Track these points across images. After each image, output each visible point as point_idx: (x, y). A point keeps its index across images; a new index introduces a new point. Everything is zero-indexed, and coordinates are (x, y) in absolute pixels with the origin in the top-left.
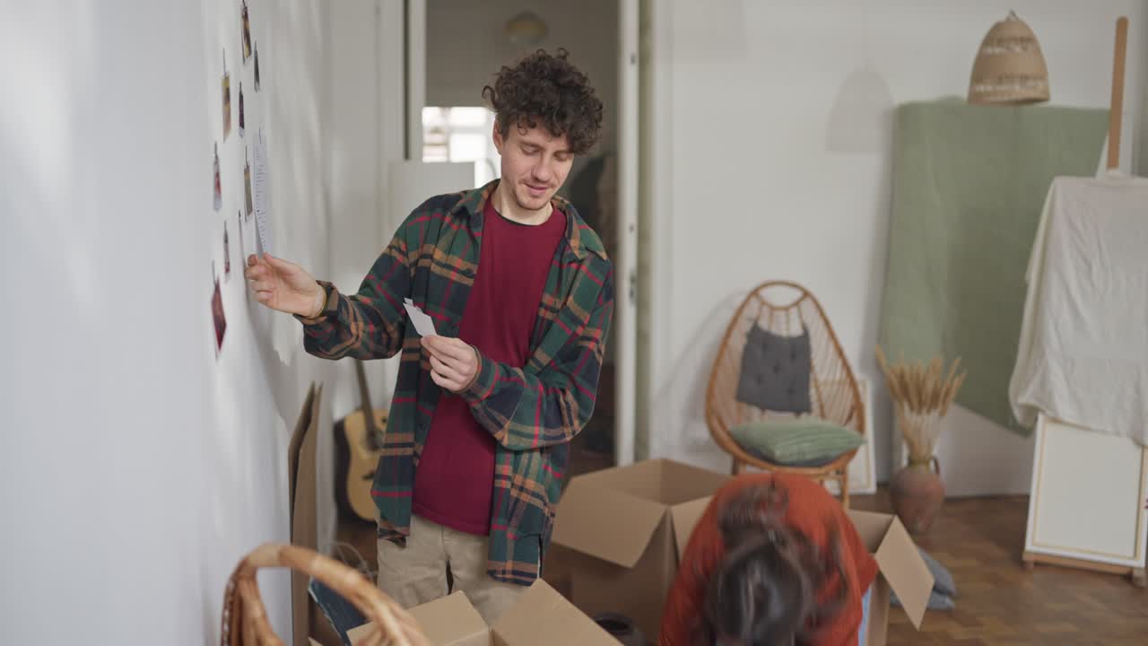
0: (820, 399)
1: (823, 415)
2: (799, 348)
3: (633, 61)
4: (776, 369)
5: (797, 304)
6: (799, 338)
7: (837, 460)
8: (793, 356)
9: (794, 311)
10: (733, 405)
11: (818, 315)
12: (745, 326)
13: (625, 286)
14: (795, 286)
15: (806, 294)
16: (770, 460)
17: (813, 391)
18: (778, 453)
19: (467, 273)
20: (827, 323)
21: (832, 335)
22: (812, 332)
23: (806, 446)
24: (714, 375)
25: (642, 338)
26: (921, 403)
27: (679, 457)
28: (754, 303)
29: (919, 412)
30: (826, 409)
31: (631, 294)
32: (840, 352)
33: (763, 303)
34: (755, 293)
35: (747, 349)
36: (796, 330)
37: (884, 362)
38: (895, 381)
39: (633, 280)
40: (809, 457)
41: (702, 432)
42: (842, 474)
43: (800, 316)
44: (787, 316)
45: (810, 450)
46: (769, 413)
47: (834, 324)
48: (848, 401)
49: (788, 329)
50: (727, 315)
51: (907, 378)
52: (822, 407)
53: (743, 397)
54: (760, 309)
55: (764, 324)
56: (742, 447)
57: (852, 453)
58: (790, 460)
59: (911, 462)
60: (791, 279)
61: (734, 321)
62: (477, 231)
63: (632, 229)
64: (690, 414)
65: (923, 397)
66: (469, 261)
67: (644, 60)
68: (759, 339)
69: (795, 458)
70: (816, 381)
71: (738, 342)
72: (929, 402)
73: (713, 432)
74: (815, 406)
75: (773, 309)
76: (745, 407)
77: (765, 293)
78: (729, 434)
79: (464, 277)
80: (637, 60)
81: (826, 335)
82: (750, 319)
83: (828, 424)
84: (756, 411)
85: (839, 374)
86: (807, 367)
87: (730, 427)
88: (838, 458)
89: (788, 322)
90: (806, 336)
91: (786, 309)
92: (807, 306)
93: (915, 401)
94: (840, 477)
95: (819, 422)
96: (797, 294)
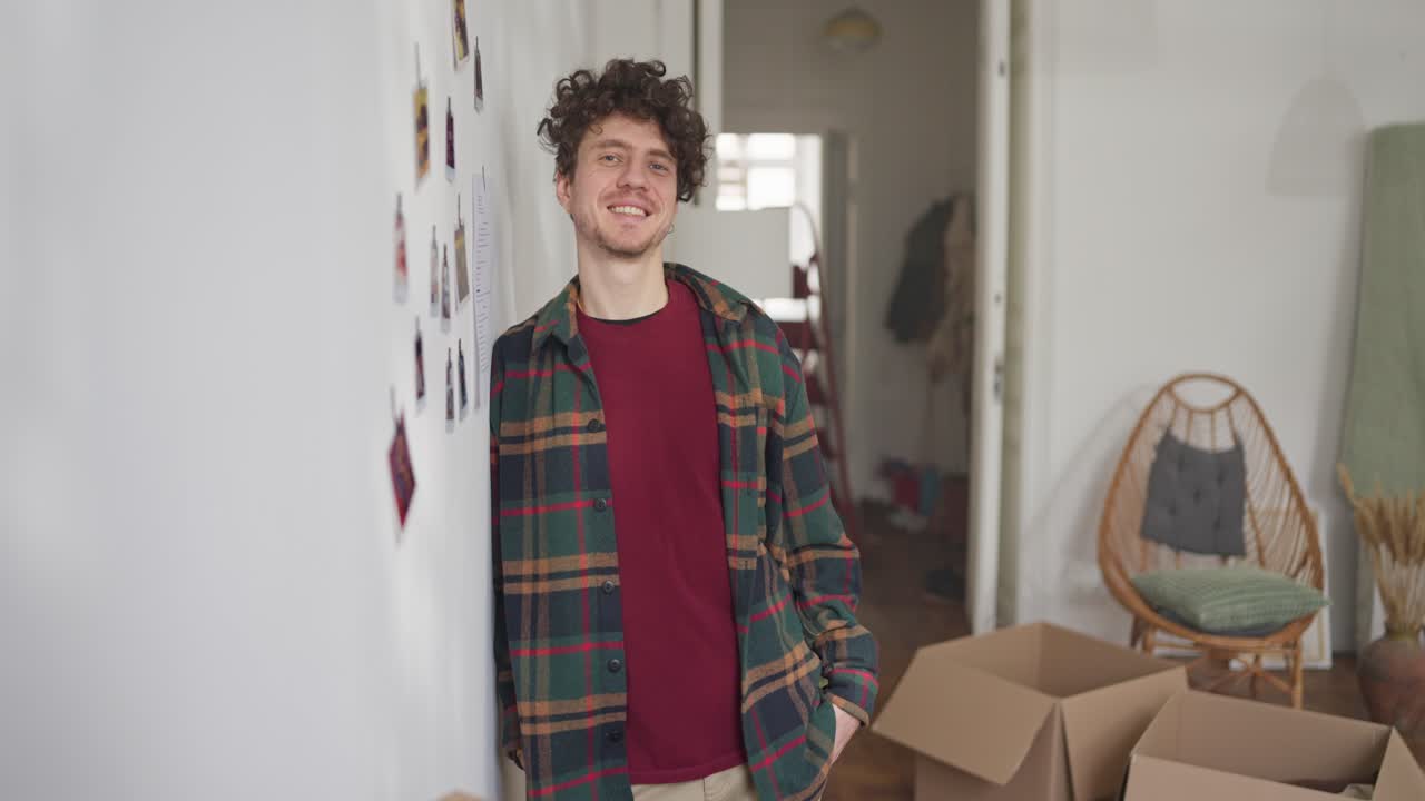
0: (1257, 536)
1: (1262, 562)
2: (1230, 466)
3: (1002, 70)
4: (1197, 495)
5: (1226, 405)
6: (1229, 453)
7: (1284, 628)
8: (1221, 479)
9: (1221, 416)
10: (1136, 543)
11: (1255, 420)
12: (1154, 435)
13: (988, 378)
14: (1223, 380)
15: (1239, 392)
16: (1191, 625)
17: (1247, 527)
18: (1204, 617)
19: (592, 427)
20: (1269, 433)
21: (1276, 450)
22: (1247, 447)
23: (1241, 607)
24: (1110, 502)
25: (1010, 448)
26: (1407, 550)
27: (1061, 617)
28: (1166, 405)
29: (1406, 564)
30: (1266, 553)
31: (997, 387)
32: (1288, 474)
33: (1178, 403)
34: (1168, 389)
35: (1156, 468)
36: (1224, 442)
37: (1351, 490)
38: (1371, 518)
39: (998, 369)
40: (1248, 622)
41: (1091, 576)
42: (1293, 646)
43: (1231, 421)
44: (1213, 421)
45: (1247, 613)
46: (1187, 557)
47: (1279, 435)
48: (1302, 544)
49: (1213, 438)
50: (1127, 420)
51: (1390, 516)
52: (1260, 550)
53: (1149, 532)
54: (1175, 412)
55: (1180, 433)
56: (1148, 603)
57: (1306, 620)
58: (1217, 626)
59: (1390, 631)
60: (1219, 370)
61: (1140, 427)
62: (583, 362)
63: (998, 299)
64: (1075, 551)
65: (1413, 542)
66: (588, 409)
67: (1017, 70)
68: (1173, 454)
69: (1227, 624)
70: (1252, 512)
71: (1144, 457)
72: (1420, 550)
73: (1107, 580)
74: (1251, 548)
75: (1191, 412)
76: (1152, 547)
77: (1180, 390)
78: (1131, 584)
79: (591, 435)
80: (1007, 70)
81: (1267, 449)
82: (1159, 426)
83: (1273, 575)
84: (1165, 553)
85: (1285, 502)
86: (1241, 492)
87: (1132, 574)
88: (1287, 624)
89: (1213, 430)
90: (1239, 448)
91: (1211, 412)
92: (1241, 408)
93: (1399, 547)
94: (1289, 651)
95: (1256, 571)
96: (1227, 392)
